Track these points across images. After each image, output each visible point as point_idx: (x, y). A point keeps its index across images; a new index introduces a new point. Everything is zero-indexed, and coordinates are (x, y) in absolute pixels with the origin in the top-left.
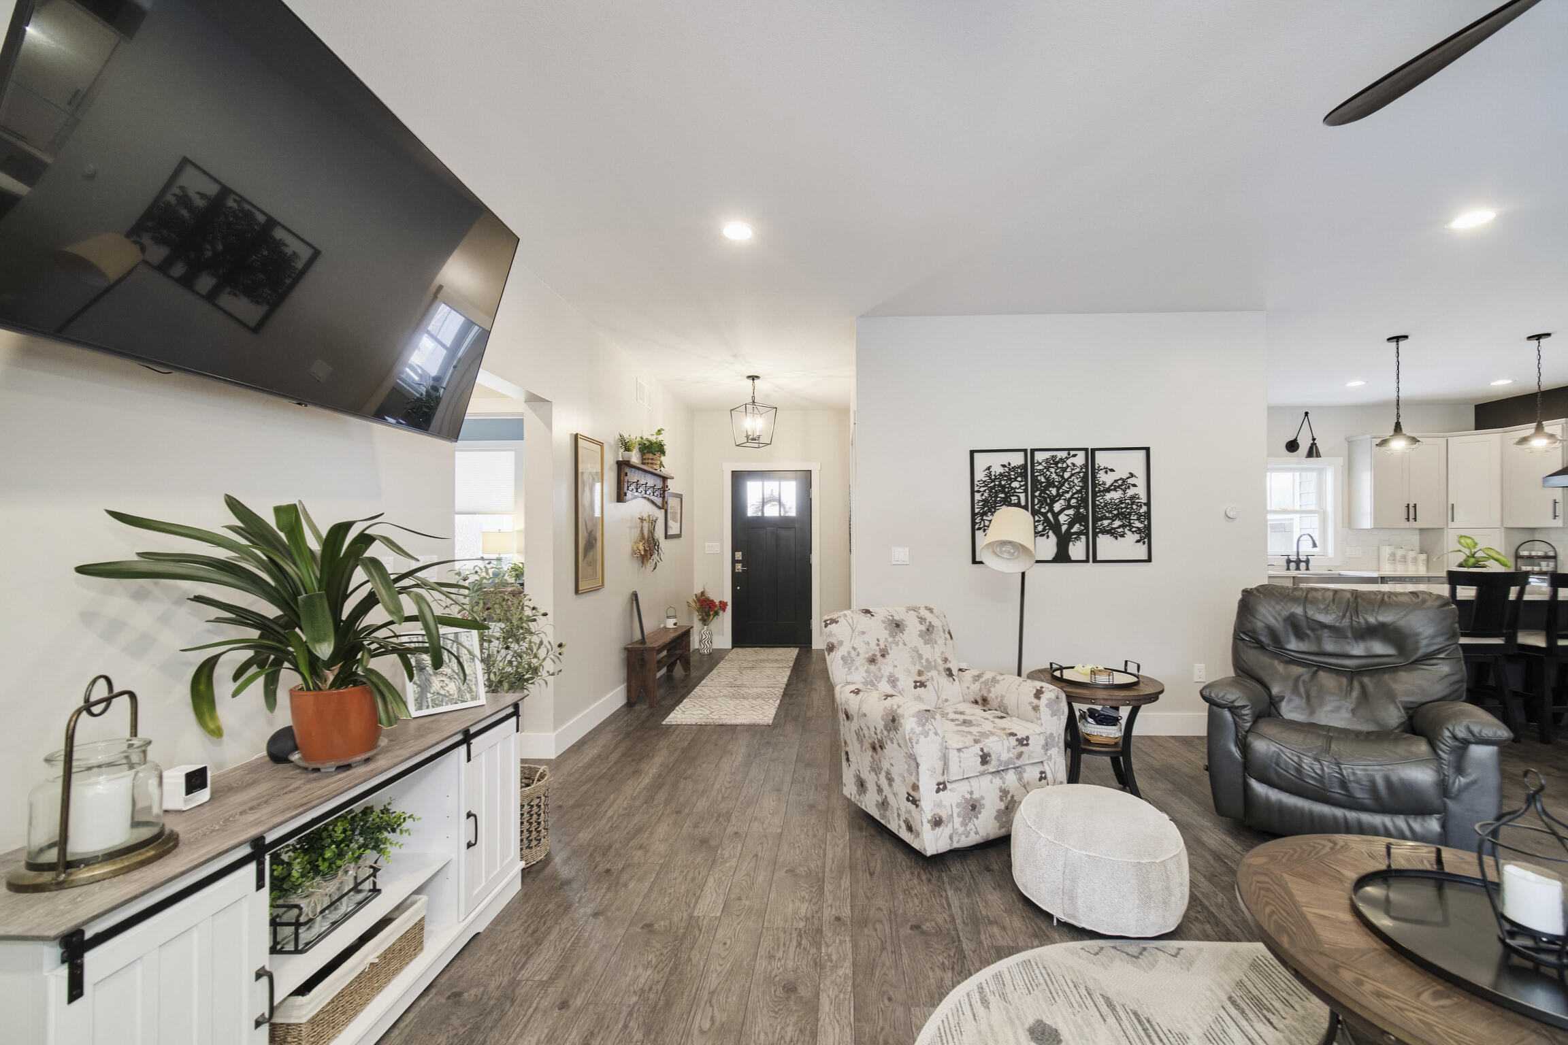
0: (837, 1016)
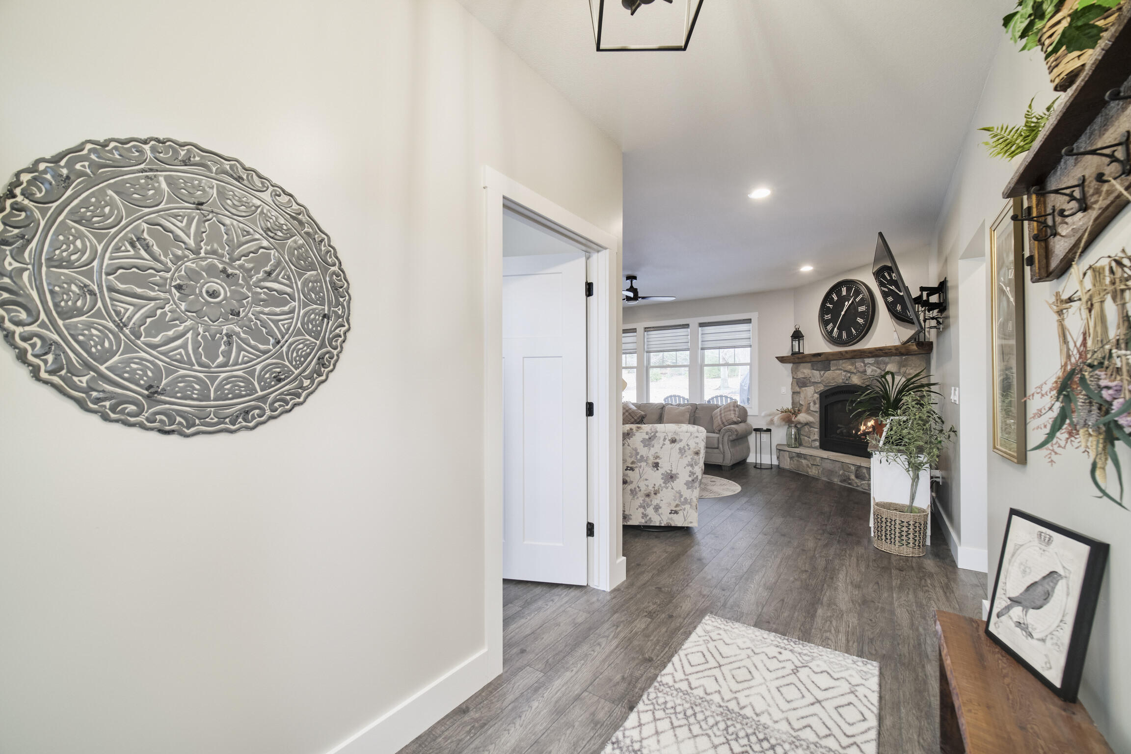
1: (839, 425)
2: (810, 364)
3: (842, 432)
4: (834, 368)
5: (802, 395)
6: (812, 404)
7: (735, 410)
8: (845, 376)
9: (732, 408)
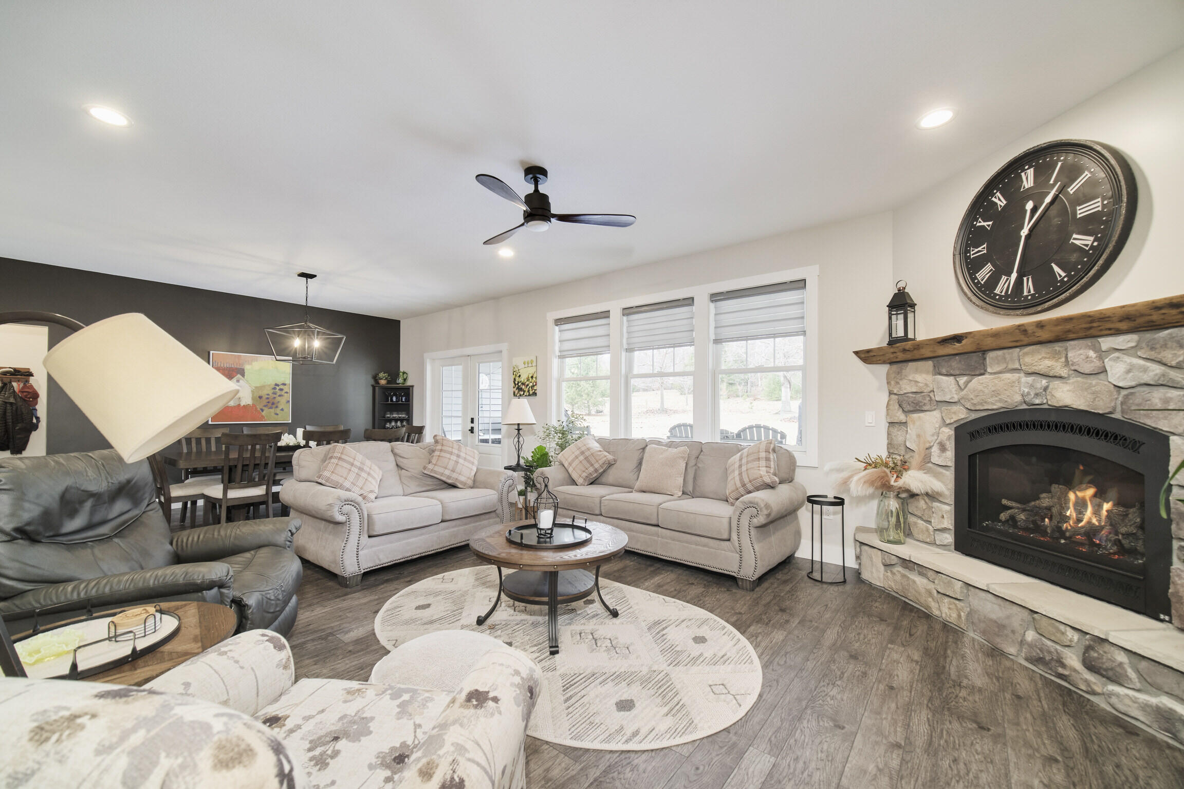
0: (746, 778)
1: (1004, 502)
2: (930, 364)
3: (1012, 518)
4: (997, 368)
5: (912, 431)
6: (935, 450)
7: (768, 459)
8: (1032, 386)
9: (763, 455)
